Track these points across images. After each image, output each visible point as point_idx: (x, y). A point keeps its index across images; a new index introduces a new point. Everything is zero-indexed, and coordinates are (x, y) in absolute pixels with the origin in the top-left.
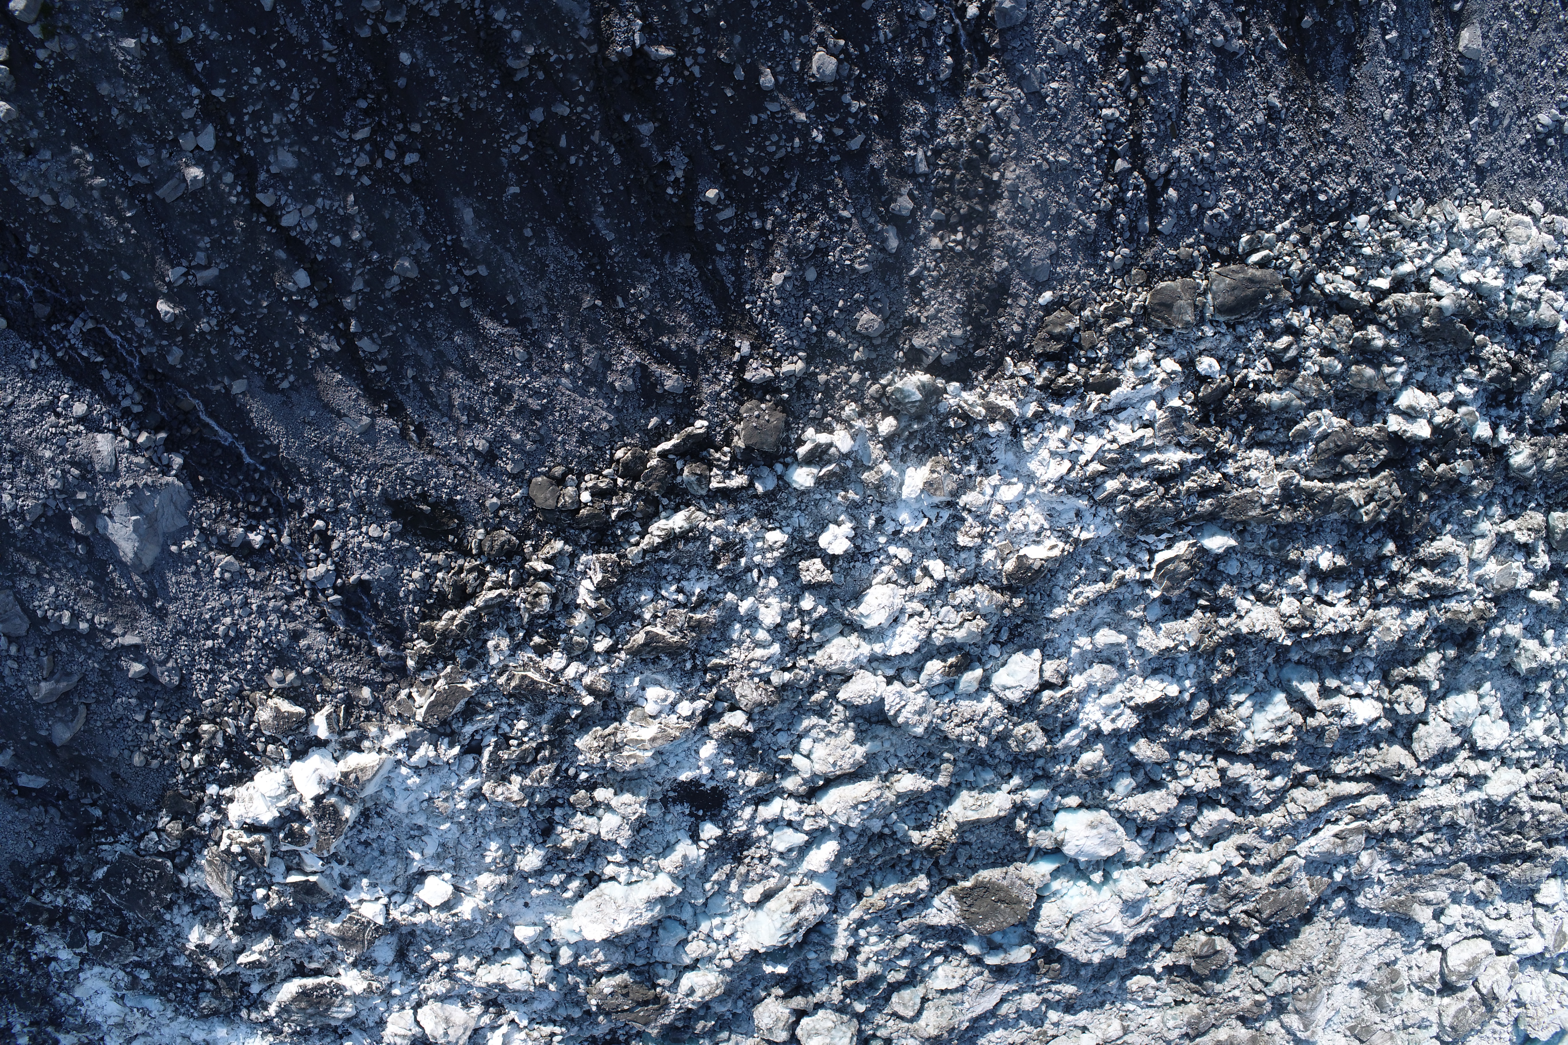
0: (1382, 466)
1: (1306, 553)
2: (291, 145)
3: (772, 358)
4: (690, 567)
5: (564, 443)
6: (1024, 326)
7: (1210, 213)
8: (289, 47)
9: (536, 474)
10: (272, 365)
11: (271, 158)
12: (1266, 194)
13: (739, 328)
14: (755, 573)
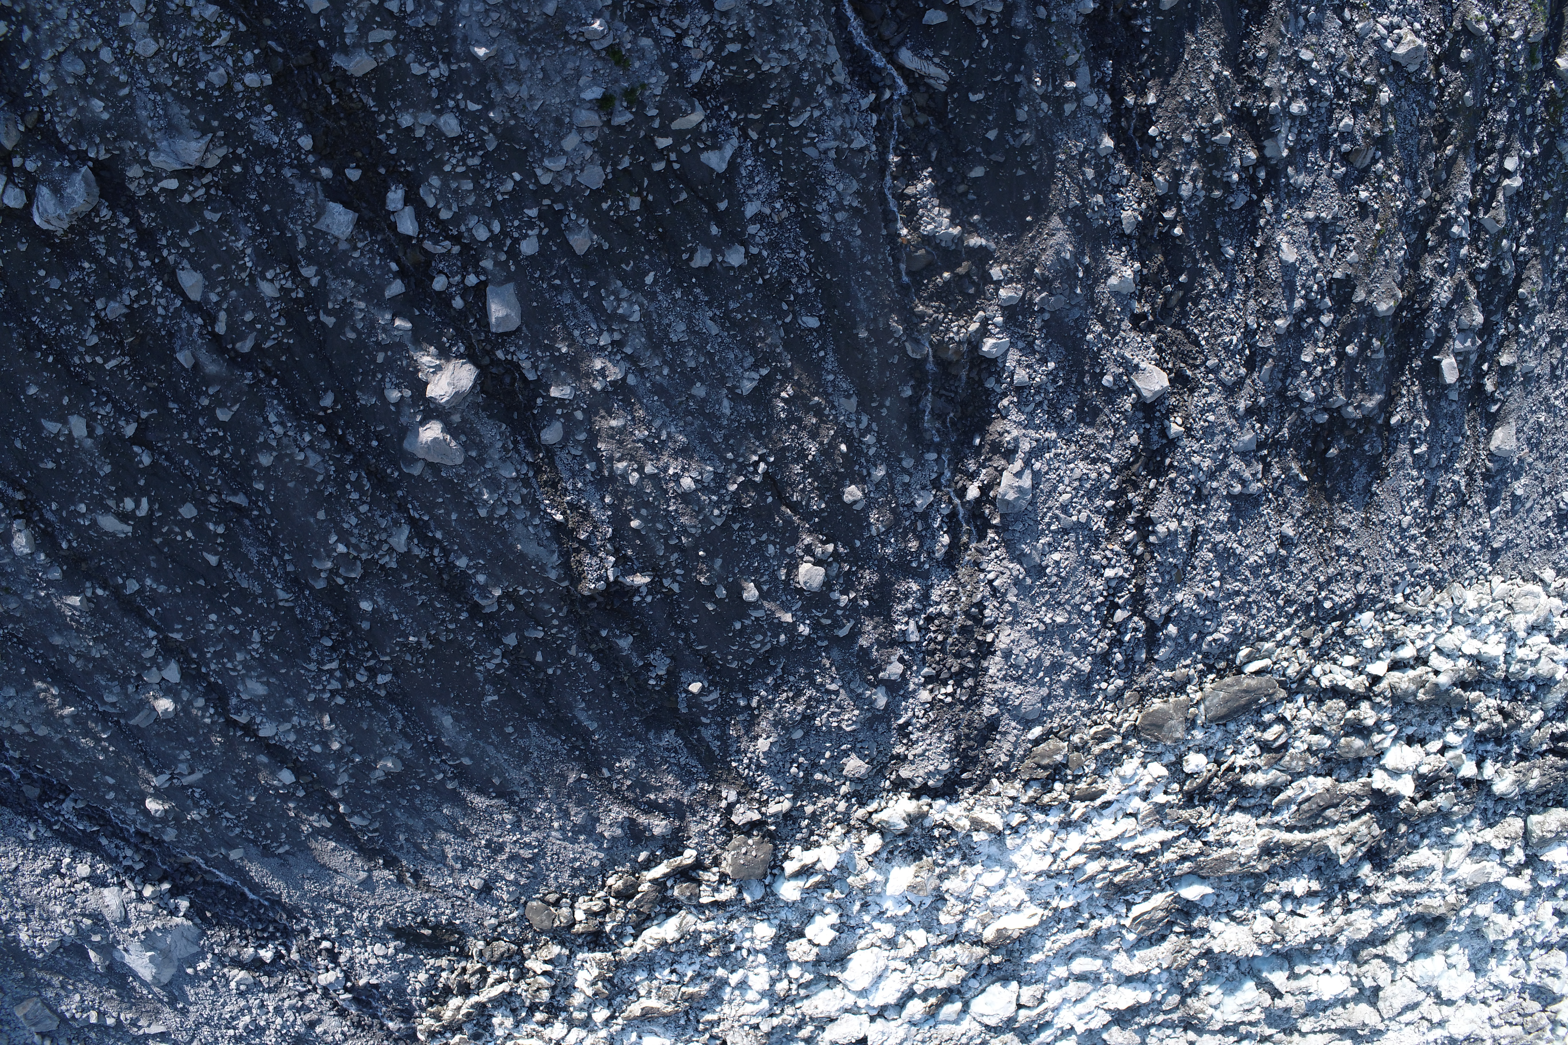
0: (1363, 812)
1: (1282, 884)
2: (258, 677)
3: (759, 801)
4: (682, 953)
5: (556, 878)
6: (1012, 756)
7: (1209, 638)
8: (242, 597)
9: (530, 898)
10: (266, 837)
11: (240, 687)
12: (1269, 610)
13: (726, 781)
14: (744, 952)
